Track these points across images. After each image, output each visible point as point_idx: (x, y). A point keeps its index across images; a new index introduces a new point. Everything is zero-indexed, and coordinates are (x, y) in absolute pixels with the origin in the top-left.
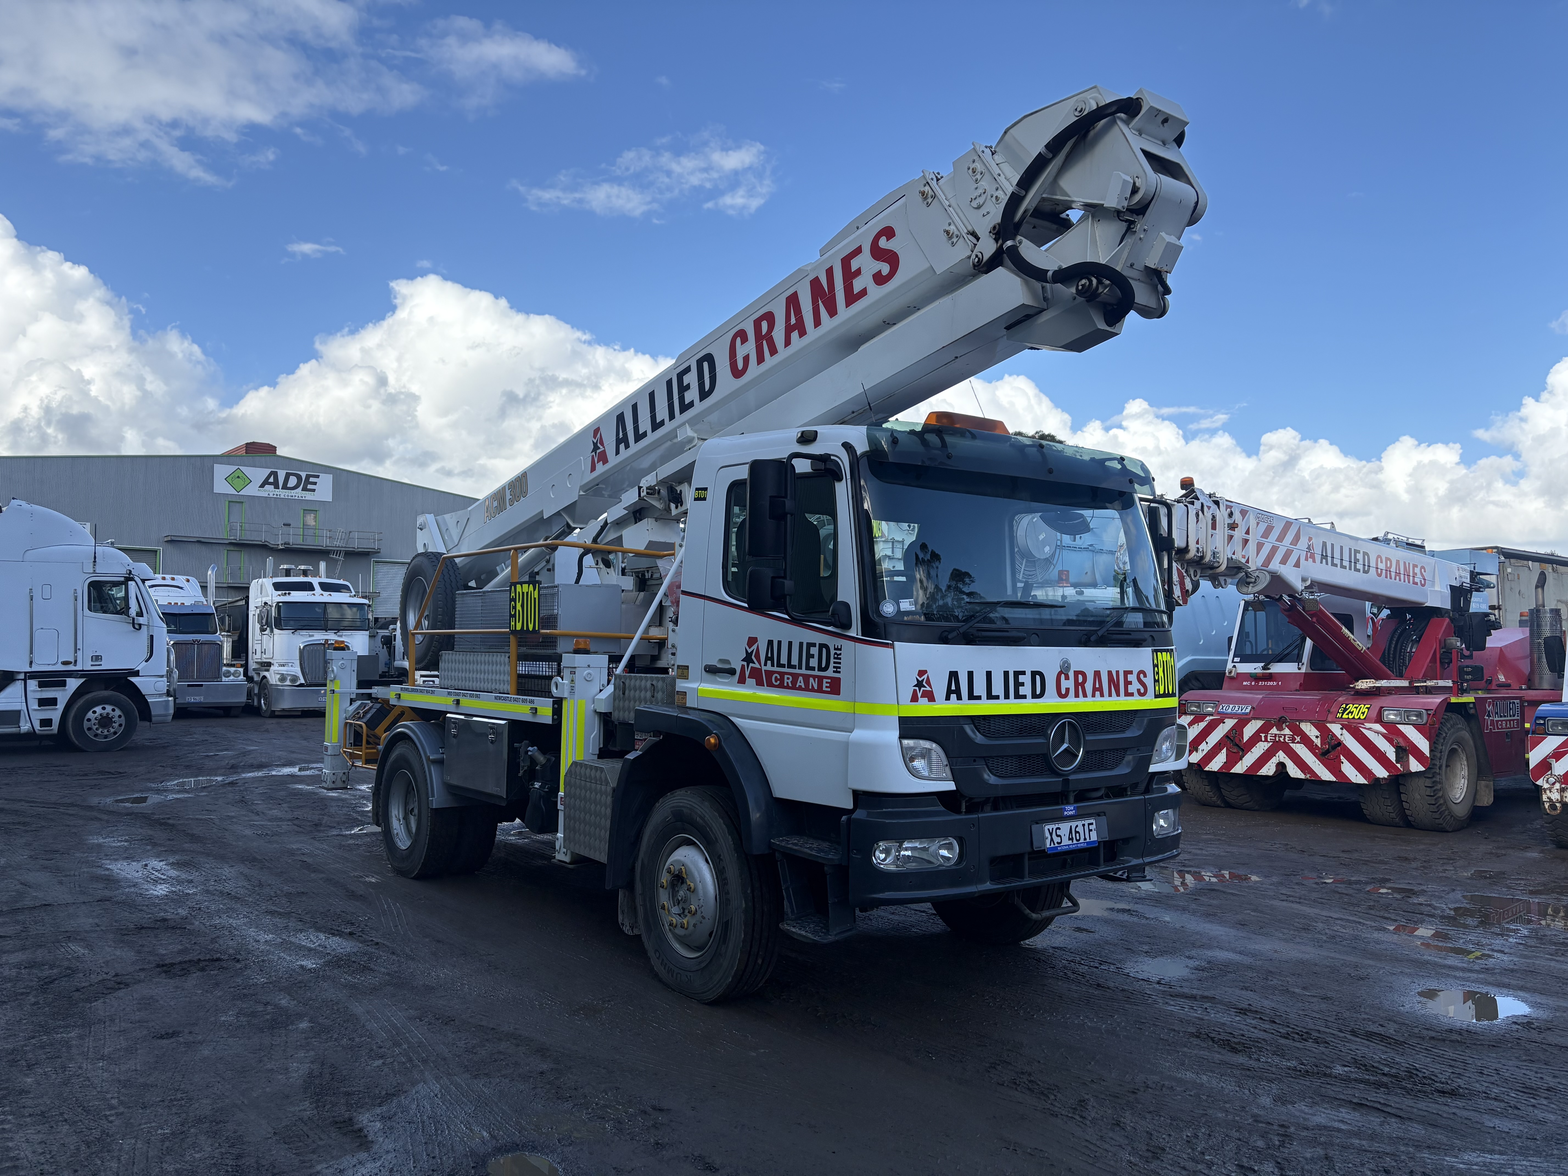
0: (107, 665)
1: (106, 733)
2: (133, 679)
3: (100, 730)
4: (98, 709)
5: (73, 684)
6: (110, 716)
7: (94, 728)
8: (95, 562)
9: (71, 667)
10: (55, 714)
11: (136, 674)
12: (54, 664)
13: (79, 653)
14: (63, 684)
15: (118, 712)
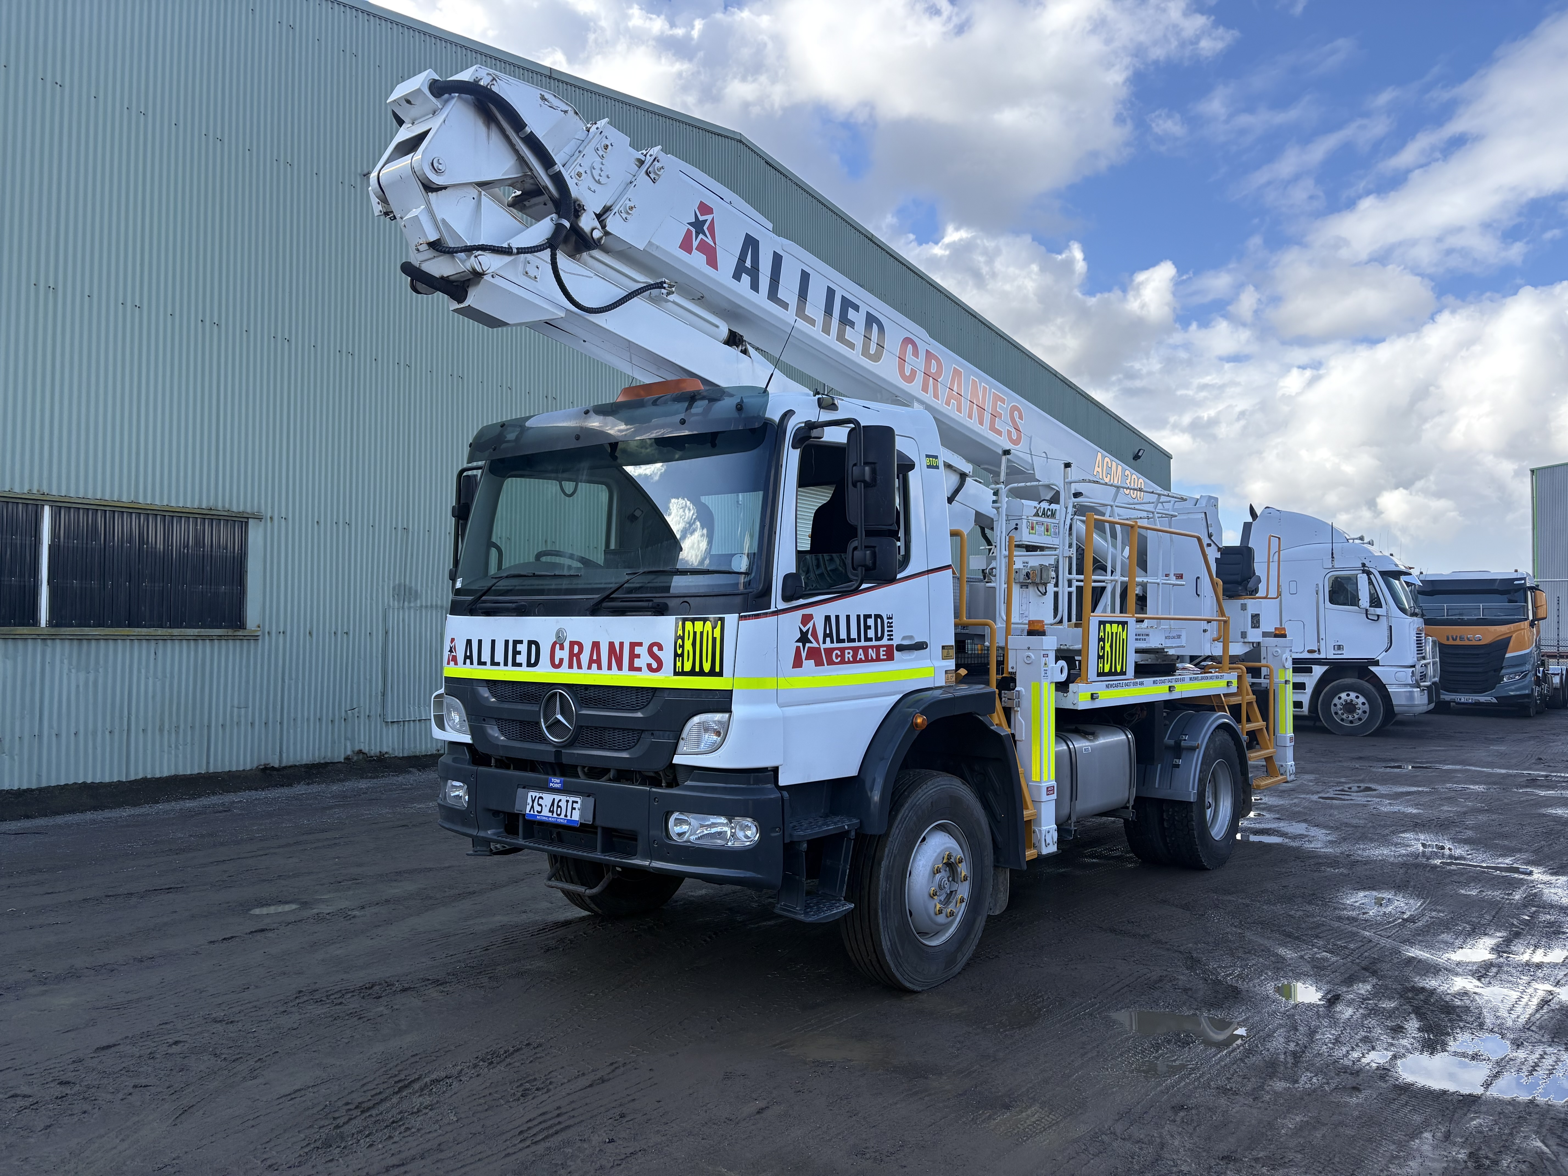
0: (1350, 653)
1: (1351, 718)
2: (1373, 669)
3: (1345, 715)
4: (1343, 695)
5: (1318, 671)
6: (1354, 703)
7: (1340, 712)
8: (1333, 557)
9: (1316, 656)
10: (1305, 698)
11: (1376, 663)
12: (1301, 653)
13: (1322, 643)
14: (1310, 670)
15: (1362, 699)
